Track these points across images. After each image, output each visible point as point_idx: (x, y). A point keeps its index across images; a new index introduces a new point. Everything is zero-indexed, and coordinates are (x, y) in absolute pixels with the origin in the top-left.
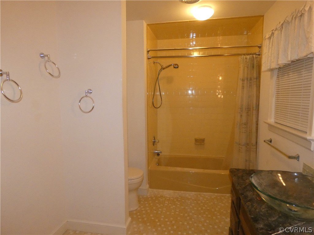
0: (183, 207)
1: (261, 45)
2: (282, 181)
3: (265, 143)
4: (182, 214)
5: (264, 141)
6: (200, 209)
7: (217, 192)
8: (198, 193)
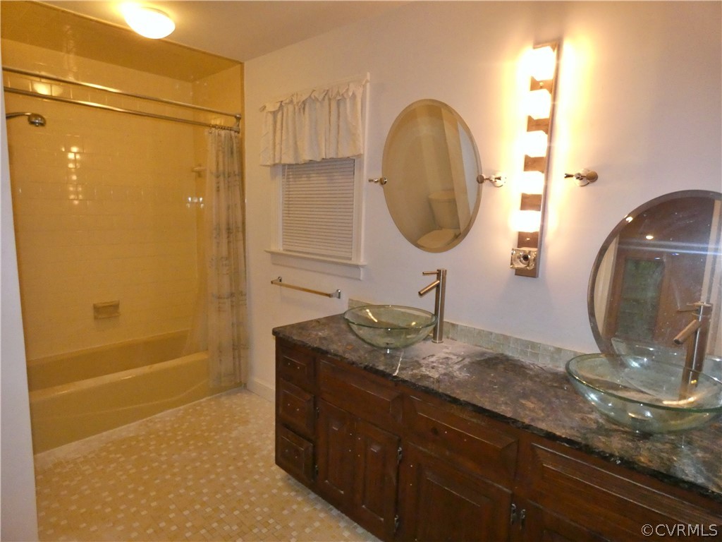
0: (136, 457)
1: (240, 115)
2: (372, 317)
3: (274, 285)
4: (146, 468)
5: (272, 282)
6: (174, 442)
7: (182, 402)
8: (145, 420)
